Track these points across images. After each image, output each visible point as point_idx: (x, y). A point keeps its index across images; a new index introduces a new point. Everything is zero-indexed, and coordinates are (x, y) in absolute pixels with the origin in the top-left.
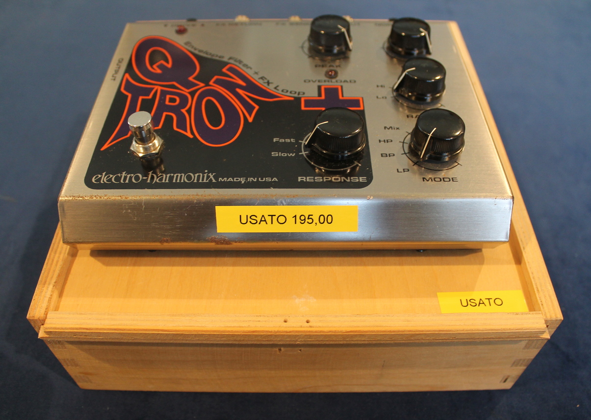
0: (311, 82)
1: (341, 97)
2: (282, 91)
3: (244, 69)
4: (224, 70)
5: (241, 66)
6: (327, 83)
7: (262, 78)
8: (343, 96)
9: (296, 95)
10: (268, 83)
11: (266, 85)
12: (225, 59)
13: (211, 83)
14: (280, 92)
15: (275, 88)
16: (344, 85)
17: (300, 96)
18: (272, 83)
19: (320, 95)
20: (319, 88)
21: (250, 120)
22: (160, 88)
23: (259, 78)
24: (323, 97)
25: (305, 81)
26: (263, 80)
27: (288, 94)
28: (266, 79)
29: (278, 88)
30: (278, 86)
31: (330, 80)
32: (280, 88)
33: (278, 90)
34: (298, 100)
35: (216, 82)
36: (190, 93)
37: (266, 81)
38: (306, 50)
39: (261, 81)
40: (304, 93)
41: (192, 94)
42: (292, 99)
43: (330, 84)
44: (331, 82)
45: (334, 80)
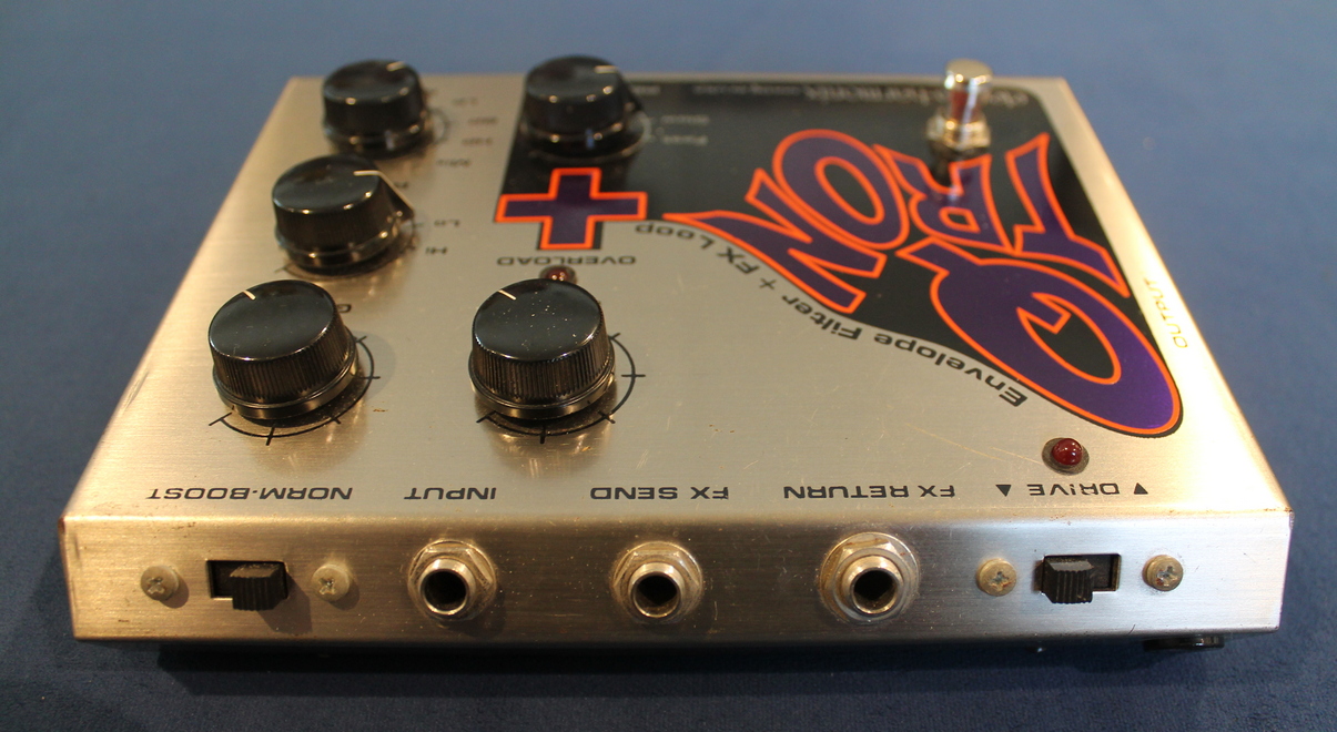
0: (616, 259)
1: (548, 221)
2: (691, 235)
3: (804, 299)
4: (860, 296)
5: (817, 308)
6: (575, 255)
7: (750, 270)
8: (542, 225)
9: (657, 224)
10: (730, 256)
11: (736, 251)
12: (869, 332)
13: (882, 260)
14: (698, 233)
15: (710, 242)
16: (531, 252)
17: (648, 223)
18: (721, 255)
19: (599, 227)
20: (597, 244)
21: (760, 176)
22: (1007, 249)
23: (756, 268)
24: (591, 221)
25: (633, 260)
26: (745, 264)
27: (677, 228)
28: (738, 267)
29: (704, 242)
30: (705, 247)
31: (566, 264)
32: (698, 242)
33: (704, 237)
34: (654, 213)
35: (869, 263)
36: (923, 236)
37: (737, 261)
38: (621, 364)
39: (752, 262)
40: (638, 229)
41: (916, 234)
42: (667, 216)
43: (567, 255)
44: (563, 260)
45: (555, 263)
